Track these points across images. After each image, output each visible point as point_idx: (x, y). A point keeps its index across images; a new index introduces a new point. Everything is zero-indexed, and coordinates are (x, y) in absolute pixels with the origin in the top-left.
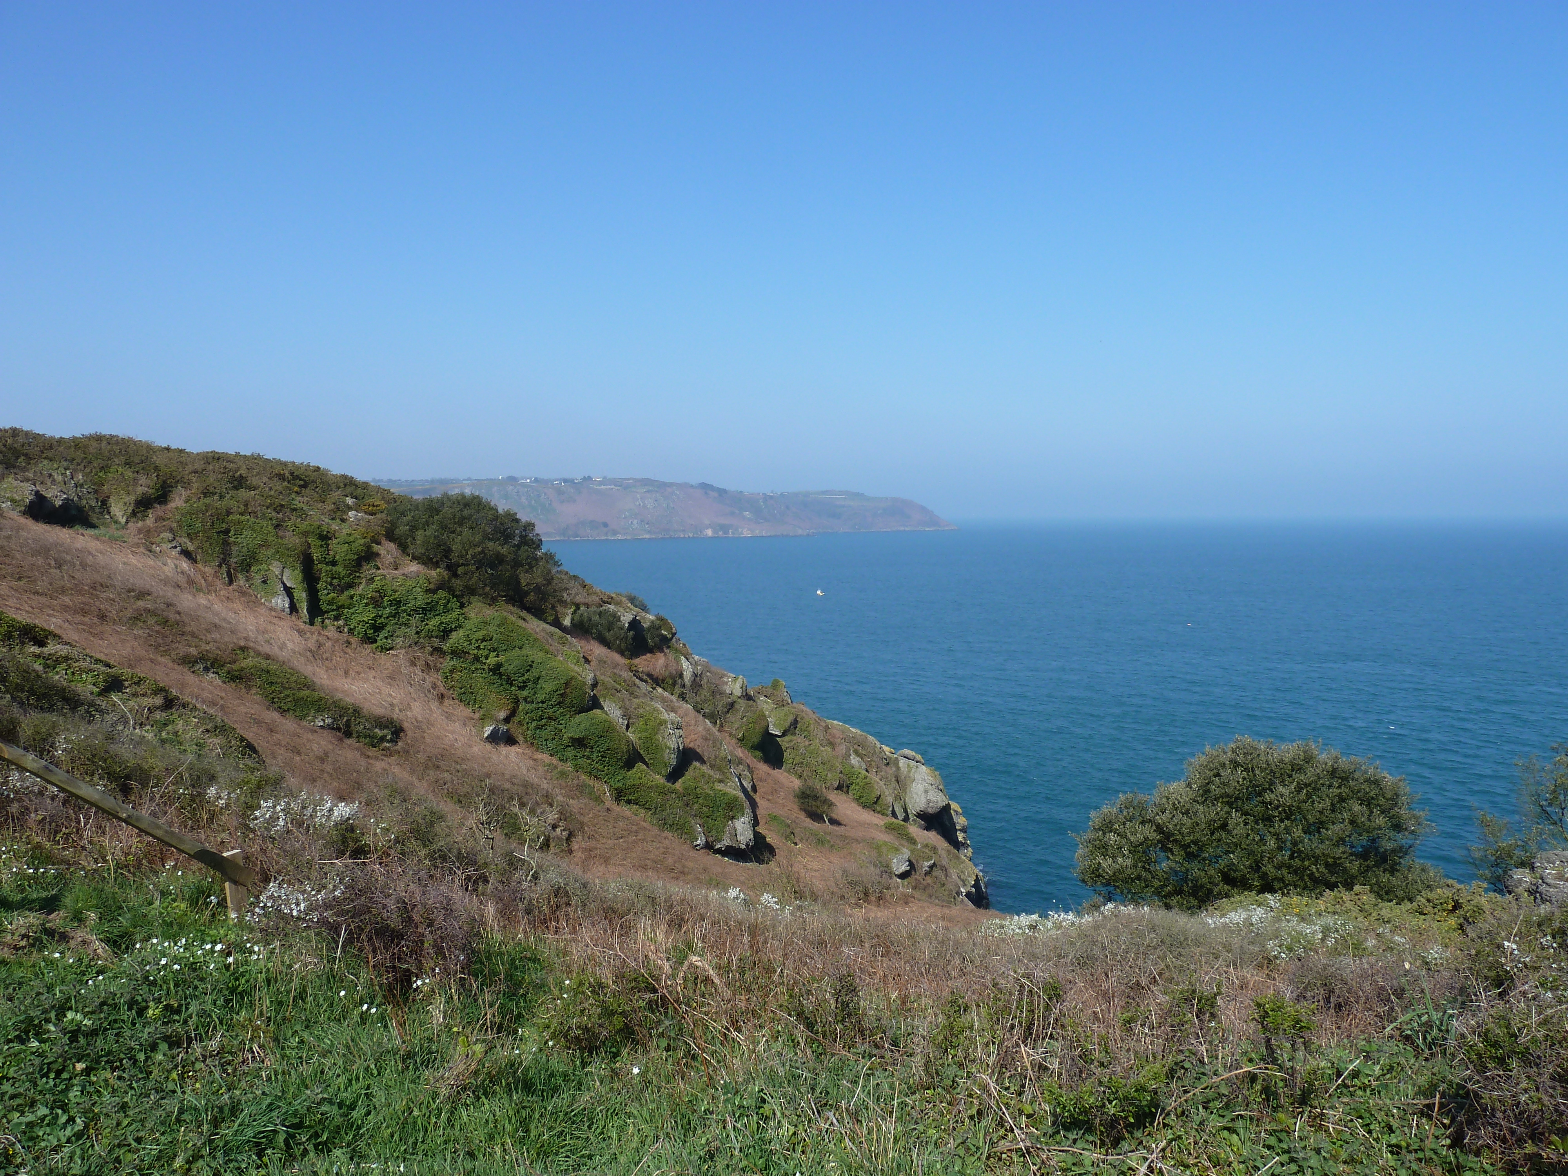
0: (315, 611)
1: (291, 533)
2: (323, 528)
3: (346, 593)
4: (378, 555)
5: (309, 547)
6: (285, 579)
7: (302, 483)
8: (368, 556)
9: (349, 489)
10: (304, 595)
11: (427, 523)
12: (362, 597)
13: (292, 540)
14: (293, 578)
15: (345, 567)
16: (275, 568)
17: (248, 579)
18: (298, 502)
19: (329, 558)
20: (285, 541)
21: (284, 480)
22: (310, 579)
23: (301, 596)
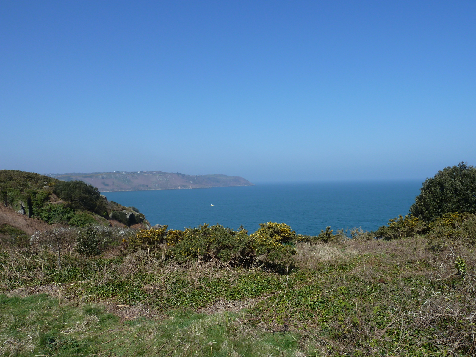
0: (31, 214)
1: (25, 192)
2: (35, 191)
3: (41, 209)
4: (50, 198)
5: (30, 196)
6: (22, 205)
7: (30, 178)
8: (47, 198)
9: (45, 180)
10: (28, 209)
11: (65, 189)
12: (45, 210)
13: (25, 194)
14: (25, 205)
15: (40, 201)
16: (20, 202)
17: (12, 205)
18: (29, 184)
19: (36, 199)
20: (23, 195)
21: (25, 177)
22: (30, 205)
23: (27, 210)
